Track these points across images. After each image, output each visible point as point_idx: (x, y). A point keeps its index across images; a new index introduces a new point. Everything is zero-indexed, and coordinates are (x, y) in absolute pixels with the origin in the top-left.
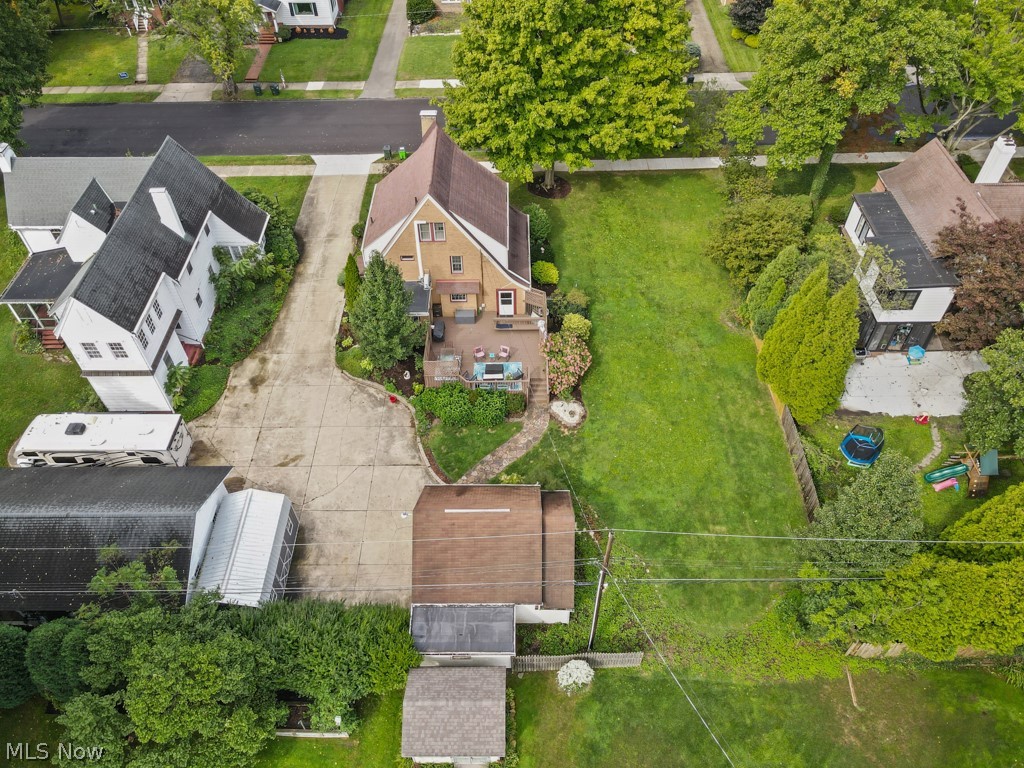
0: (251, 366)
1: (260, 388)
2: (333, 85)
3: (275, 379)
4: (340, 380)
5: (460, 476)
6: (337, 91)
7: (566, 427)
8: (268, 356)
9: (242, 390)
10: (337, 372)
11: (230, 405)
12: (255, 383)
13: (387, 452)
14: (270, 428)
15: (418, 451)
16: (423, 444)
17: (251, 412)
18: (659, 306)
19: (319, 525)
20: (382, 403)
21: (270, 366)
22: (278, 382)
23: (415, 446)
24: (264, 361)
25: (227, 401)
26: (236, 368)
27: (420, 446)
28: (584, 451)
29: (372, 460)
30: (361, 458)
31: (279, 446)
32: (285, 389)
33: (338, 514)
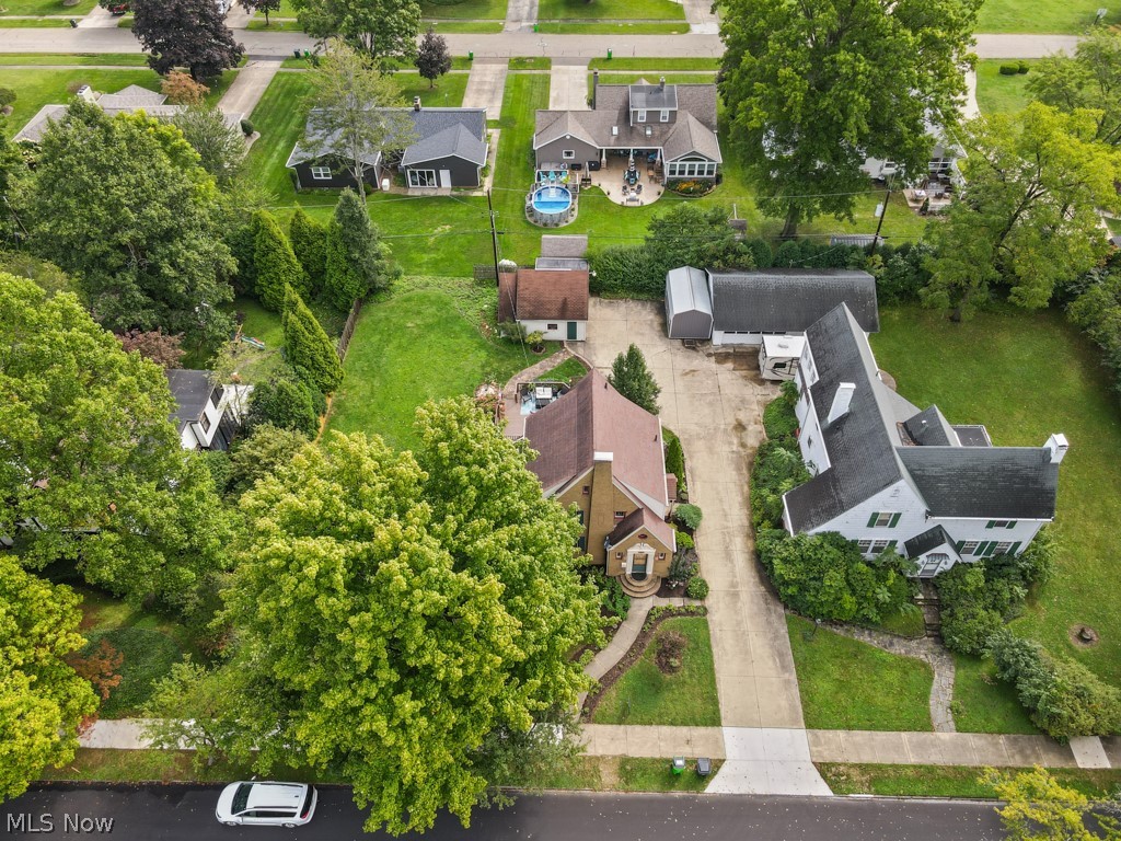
0: (751, 440)
1: (735, 423)
3: (725, 430)
8: (741, 449)
9: (749, 421)
11: (753, 410)
12: (741, 427)
14: (713, 394)
17: (733, 405)
21: (735, 441)
22: (722, 427)
24: (743, 445)
25: (757, 413)
26: (763, 439)
31: (702, 383)
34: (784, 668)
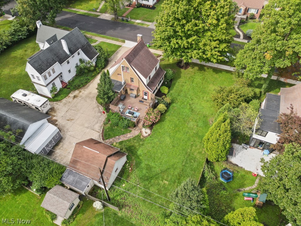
0: (77, 92)
1: (75, 99)
2: (143, 22)
3: (80, 97)
4: (95, 103)
5: (107, 139)
6: (143, 24)
7: (143, 136)
8: (82, 91)
9: (71, 98)
10: (95, 100)
11: (66, 101)
12: (75, 97)
13: (94, 126)
14: (71, 110)
15: (101, 129)
16: (103, 127)
17: (69, 104)
18: (192, 110)
19: (66, 139)
20: (101, 112)
21: (81, 94)
22: (80, 98)
23: (101, 127)
24: (80, 92)
25: (66, 99)
26: (73, 92)
27: (102, 127)
28: (143, 145)
29: (89, 127)
30: (86, 125)
31: (70, 115)
32: (81, 101)
33: (72, 138)
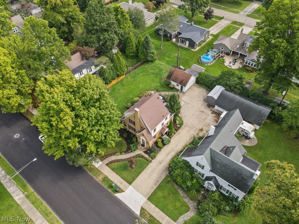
0: (201, 135)
9: (205, 130)
14: (203, 119)
17: (205, 124)
22: (197, 127)
24: (198, 134)
31: (203, 115)
34: (155, 184)
